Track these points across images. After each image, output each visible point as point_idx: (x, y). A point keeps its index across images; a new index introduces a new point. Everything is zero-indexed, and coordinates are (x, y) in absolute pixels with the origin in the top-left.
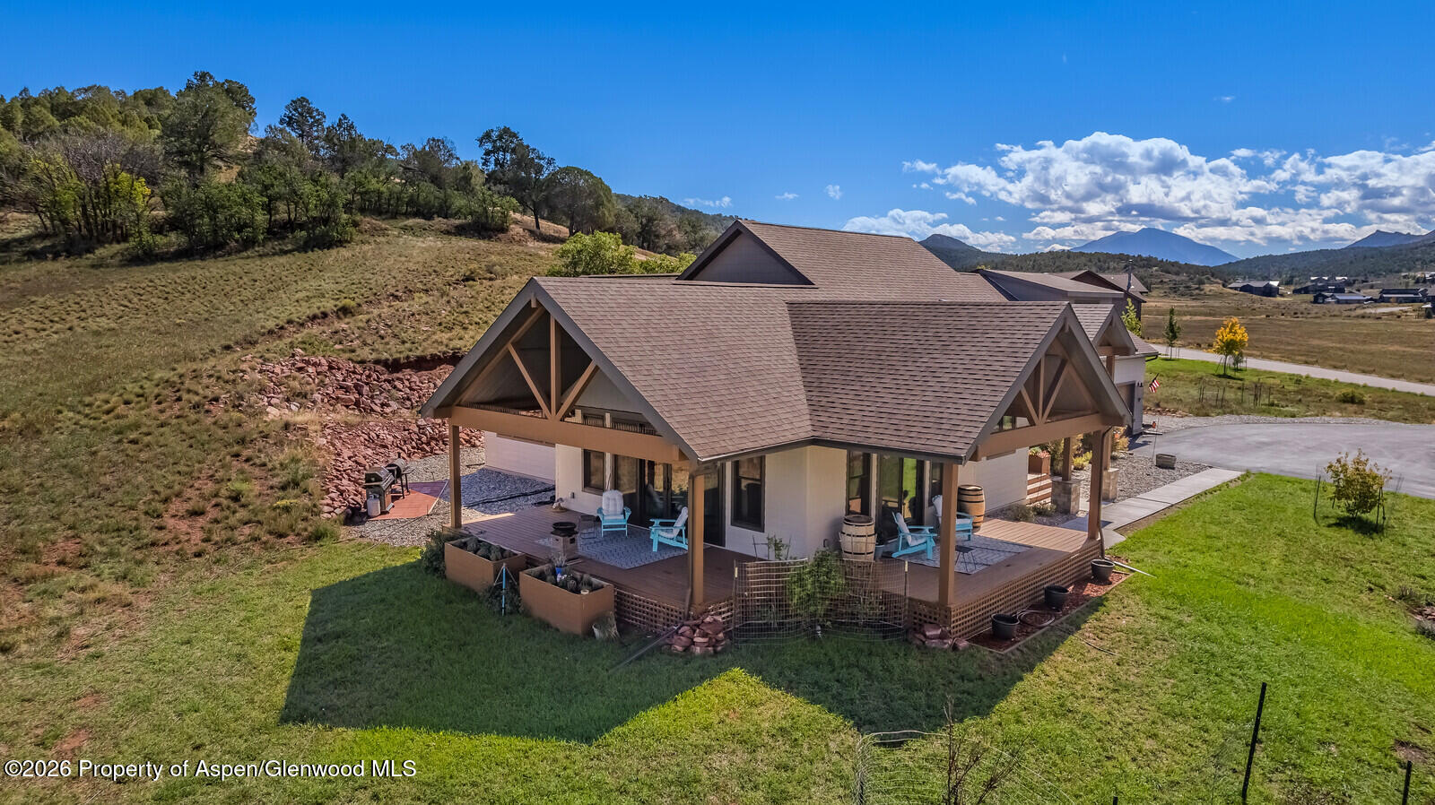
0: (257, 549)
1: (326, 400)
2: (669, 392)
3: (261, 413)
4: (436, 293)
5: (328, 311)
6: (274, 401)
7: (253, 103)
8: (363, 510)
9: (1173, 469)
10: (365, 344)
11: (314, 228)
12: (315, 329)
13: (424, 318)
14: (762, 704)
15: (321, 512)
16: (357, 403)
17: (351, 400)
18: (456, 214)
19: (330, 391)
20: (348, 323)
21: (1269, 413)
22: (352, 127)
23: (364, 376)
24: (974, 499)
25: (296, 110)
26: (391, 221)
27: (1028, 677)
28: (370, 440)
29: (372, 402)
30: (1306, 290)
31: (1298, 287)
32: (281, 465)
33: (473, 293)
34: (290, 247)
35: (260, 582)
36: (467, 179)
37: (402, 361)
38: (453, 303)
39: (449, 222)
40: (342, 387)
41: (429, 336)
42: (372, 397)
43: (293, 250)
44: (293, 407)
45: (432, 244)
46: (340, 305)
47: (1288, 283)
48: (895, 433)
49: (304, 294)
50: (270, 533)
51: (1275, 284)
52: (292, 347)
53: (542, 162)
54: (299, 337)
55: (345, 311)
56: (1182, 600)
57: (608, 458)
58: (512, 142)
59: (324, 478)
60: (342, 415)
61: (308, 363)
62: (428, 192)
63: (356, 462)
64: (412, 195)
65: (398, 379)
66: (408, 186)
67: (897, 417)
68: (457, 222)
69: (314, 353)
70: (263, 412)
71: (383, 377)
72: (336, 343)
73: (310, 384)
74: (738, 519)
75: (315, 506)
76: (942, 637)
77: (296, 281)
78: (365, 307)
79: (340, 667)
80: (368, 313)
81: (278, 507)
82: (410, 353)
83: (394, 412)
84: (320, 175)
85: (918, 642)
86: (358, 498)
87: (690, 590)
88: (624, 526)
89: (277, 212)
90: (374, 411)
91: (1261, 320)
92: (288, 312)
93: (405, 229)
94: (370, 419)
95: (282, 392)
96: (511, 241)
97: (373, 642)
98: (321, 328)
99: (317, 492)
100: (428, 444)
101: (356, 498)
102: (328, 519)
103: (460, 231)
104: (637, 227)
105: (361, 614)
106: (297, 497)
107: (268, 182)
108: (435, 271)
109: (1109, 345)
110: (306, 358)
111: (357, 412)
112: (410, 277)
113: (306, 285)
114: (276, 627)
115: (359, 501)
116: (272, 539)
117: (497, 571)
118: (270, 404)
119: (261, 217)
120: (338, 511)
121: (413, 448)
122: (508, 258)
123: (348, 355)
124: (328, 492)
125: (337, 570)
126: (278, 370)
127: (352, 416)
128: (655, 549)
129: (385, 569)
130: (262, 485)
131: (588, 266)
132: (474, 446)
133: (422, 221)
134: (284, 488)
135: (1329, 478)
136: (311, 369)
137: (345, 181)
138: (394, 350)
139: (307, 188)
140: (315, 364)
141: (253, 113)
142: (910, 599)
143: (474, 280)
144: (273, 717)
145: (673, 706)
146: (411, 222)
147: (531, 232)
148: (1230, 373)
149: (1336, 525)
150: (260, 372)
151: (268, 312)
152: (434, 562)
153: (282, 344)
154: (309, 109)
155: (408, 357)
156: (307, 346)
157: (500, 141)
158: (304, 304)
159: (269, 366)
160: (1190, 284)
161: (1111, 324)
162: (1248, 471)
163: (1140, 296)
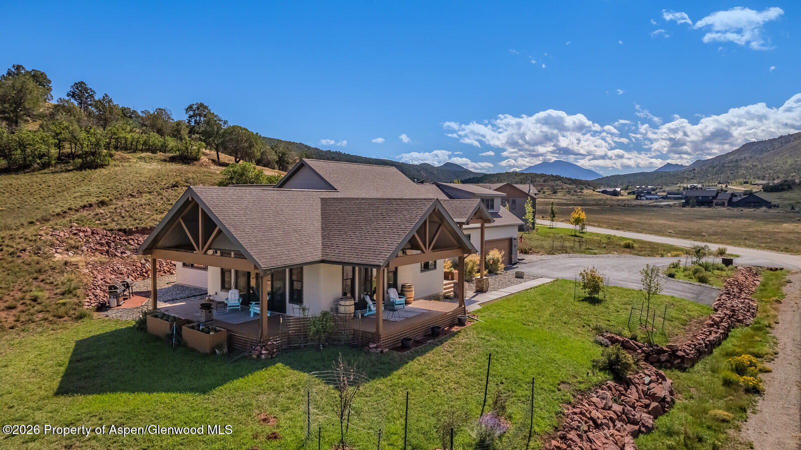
0: (46, 324)
1: (89, 250)
2: (252, 239)
3: (51, 257)
4: (155, 193)
5: (92, 203)
6: (58, 251)
7: (50, 83)
8: (107, 305)
9: (523, 278)
10: (113, 220)
11: (86, 157)
12: (85, 213)
13: (148, 207)
14: (287, 376)
15: (83, 305)
16: (107, 252)
17: (104, 250)
18: (170, 151)
19: (92, 245)
20: (104, 210)
21: (585, 253)
22: (111, 101)
23: (112, 238)
24: (408, 290)
25: (77, 88)
26: (133, 154)
27: (411, 363)
28: (114, 271)
29: (116, 251)
30: (633, 193)
31: (630, 191)
32: (62, 283)
33: (176, 194)
34: (71, 168)
35: (47, 339)
36: (178, 131)
37: (134, 230)
38: (165, 199)
39: (166, 155)
40: (99, 243)
41: (149, 217)
42: (116, 249)
43: (74, 170)
44: (70, 254)
45: (155, 167)
46: (100, 200)
47: (626, 189)
48: (356, 256)
49: (79, 194)
50: (54, 316)
51: (618, 189)
52: (71, 222)
53: (221, 122)
54: (75, 217)
55: (102, 203)
56: (494, 331)
57: (233, 271)
58: (204, 111)
59: (86, 289)
60: (99, 257)
61: (80, 231)
62: (155, 138)
63: (105, 281)
64: (146, 140)
65: (131, 239)
66: (143, 135)
67: (359, 249)
68: (171, 155)
69: (83, 225)
70: (52, 256)
71: (123, 238)
72: (96, 220)
73: (80, 242)
74: (292, 301)
75: (80, 302)
76: (377, 347)
77: (74, 187)
78: (114, 201)
79: (88, 371)
80: (116, 204)
81: (59, 303)
82: (139, 226)
83: (128, 257)
84: (90, 128)
85: (366, 350)
86: (105, 299)
87: (261, 330)
88: (238, 306)
89: (64, 148)
90: (117, 256)
91: (607, 208)
92: (69, 204)
93: (140, 158)
94: (114, 260)
95: (64, 246)
96: (201, 165)
97: (106, 360)
98: (88, 212)
99: (82, 296)
100: (146, 272)
101: (103, 298)
102: (87, 309)
103: (172, 160)
104: (276, 158)
105: (102, 349)
106: (70, 298)
107: (58, 131)
108: (156, 182)
109: (481, 218)
110: (79, 228)
111: (107, 257)
112: (141, 185)
113: (81, 189)
114: (55, 357)
115: (106, 300)
116: (55, 319)
117: (171, 326)
118: (56, 252)
119: (54, 151)
120: (93, 305)
121: (138, 275)
122: (198, 175)
123: (103, 227)
124: (88, 295)
125: (90, 332)
126: (62, 234)
127: (104, 258)
128: (252, 315)
129: (116, 330)
130: (50, 293)
131: (238, 179)
132: (172, 274)
133: (149, 154)
134: (63, 294)
135: (580, 279)
136: (81, 234)
137: (106, 132)
138: (129, 224)
139: (83, 135)
140: (84, 231)
141: (50, 89)
142: (362, 331)
143: (178, 187)
144: (51, 393)
145: (247, 378)
146: (144, 155)
147: (213, 161)
148: (578, 234)
149: (583, 300)
150: (51, 235)
151: (57, 204)
152: (142, 325)
153: (64, 221)
154: (86, 88)
155: (137, 228)
156: (80, 222)
157: (198, 110)
158: (78, 199)
159: (57, 232)
160: (577, 189)
161: (479, 208)
162: (557, 279)
163: (534, 196)
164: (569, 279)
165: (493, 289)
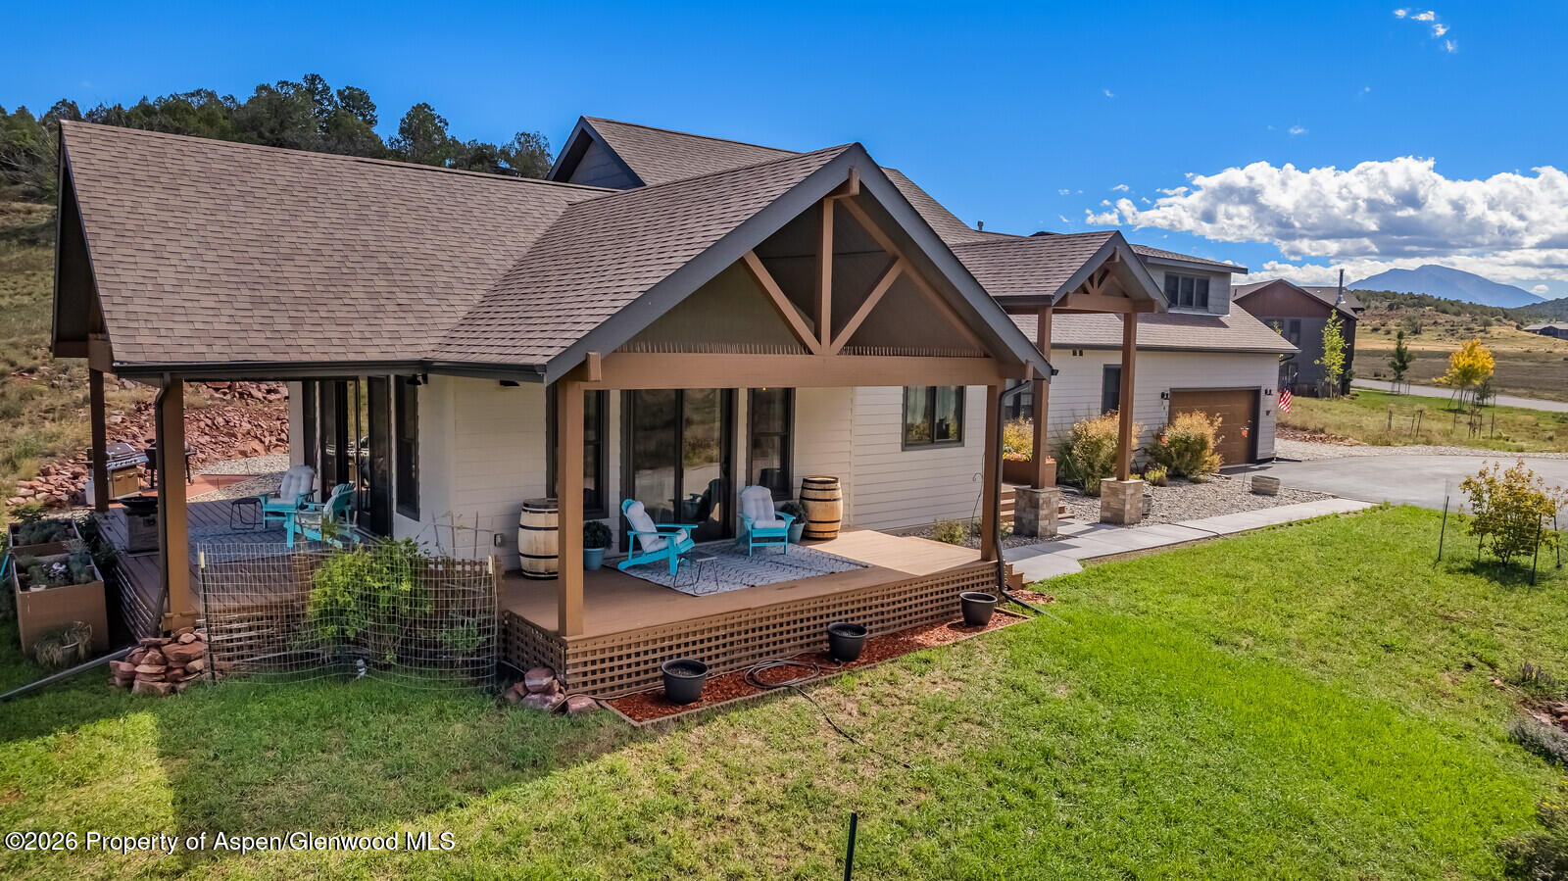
9: (1273, 496)
21: (1487, 446)
24: (820, 495)
76: (547, 690)
109: (1126, 296)
135: (1462, 500)
148: (1467, 408)
160: (1473, 325)
161: (1113, 257)
162: (1386, 503)
163: (1352, 314)
164: (1427, 506)
165: (1164, 520)
